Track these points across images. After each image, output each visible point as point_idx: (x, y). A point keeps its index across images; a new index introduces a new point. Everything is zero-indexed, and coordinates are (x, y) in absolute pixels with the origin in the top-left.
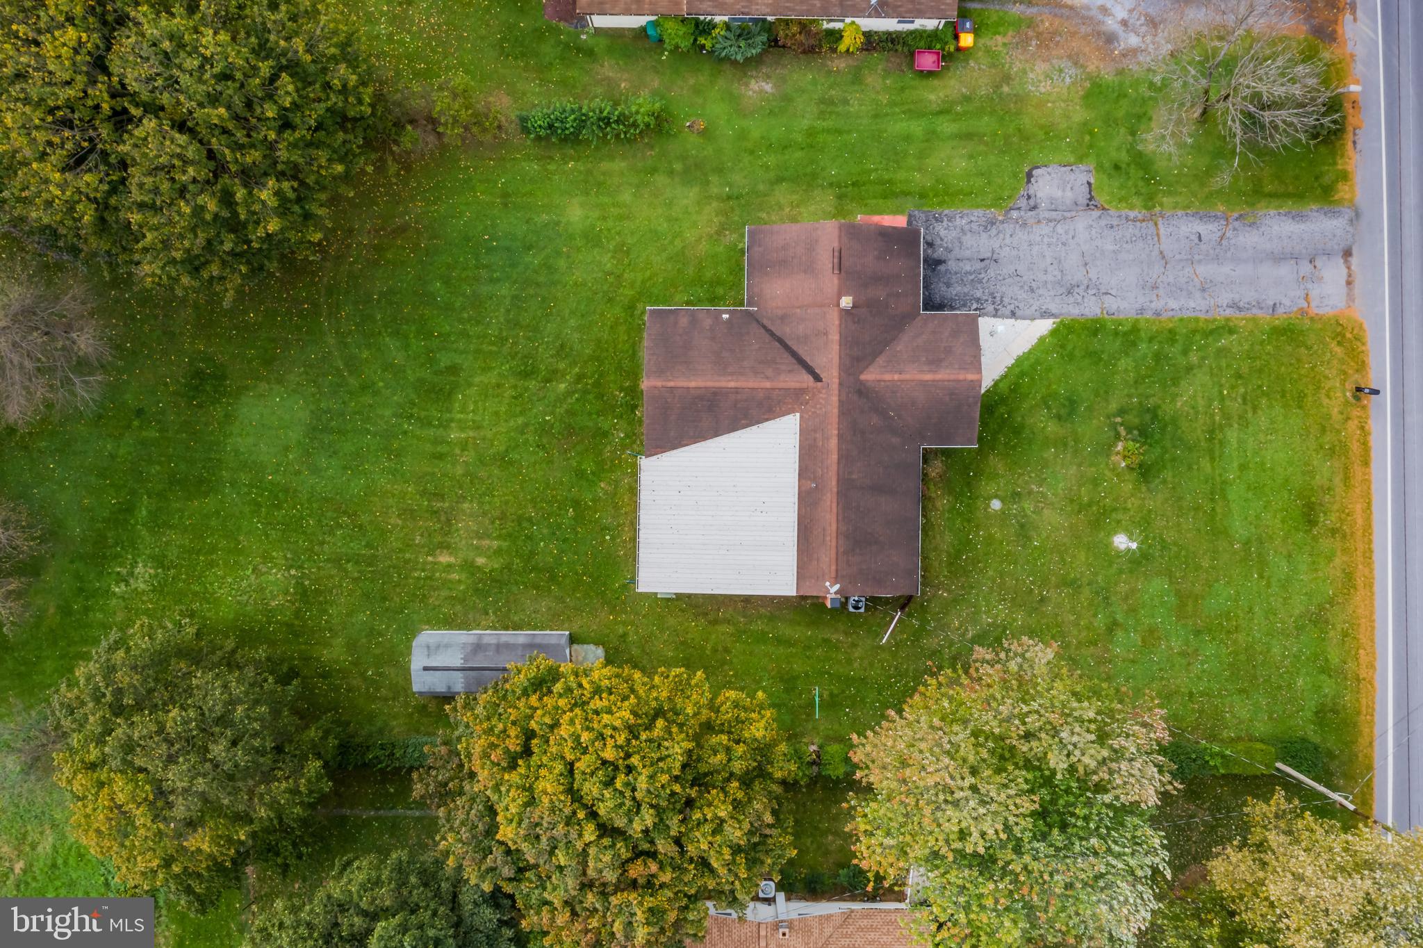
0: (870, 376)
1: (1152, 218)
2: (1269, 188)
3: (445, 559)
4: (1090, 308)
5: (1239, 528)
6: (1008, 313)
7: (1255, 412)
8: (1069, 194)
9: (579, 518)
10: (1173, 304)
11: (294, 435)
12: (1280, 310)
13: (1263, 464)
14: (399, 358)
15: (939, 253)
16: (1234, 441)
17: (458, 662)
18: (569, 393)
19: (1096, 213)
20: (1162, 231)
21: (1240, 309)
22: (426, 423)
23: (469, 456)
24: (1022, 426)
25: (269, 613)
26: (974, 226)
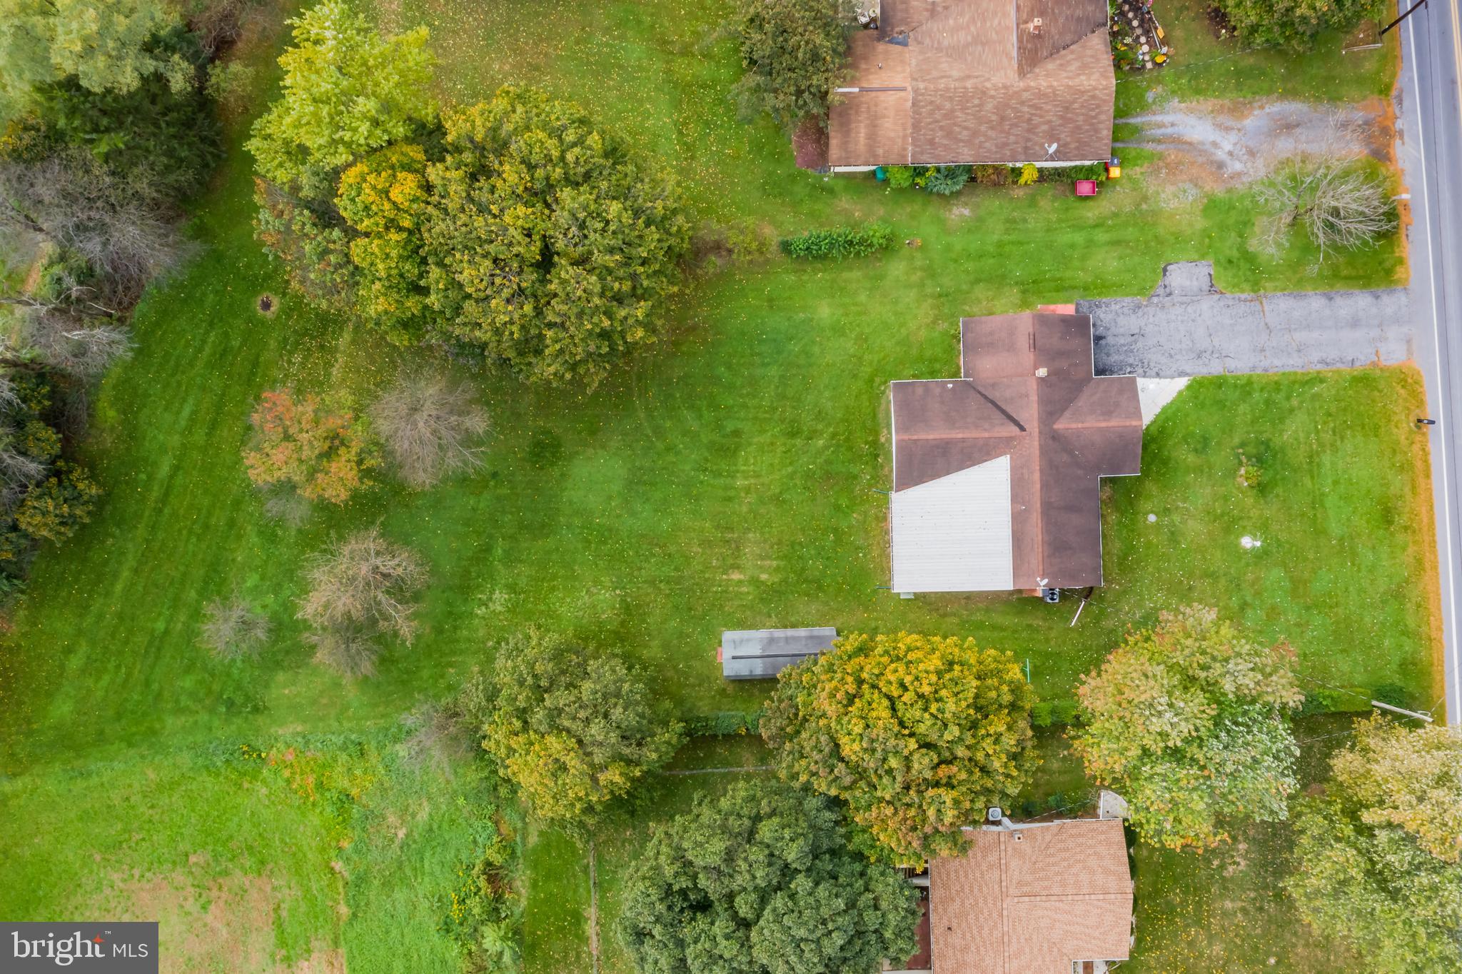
0: (1060, 425)
1: (1258, 299)
2: (1344, 273)
3: (736, 576)
4: (1215, 368)
5: (1335, 528)
7: (1342, 441)
8: (1195, 283)
9: (838, 541)
10: (1277, 362)
11: (616, 487)
12: (1357, 364)
13: (1350, 479)
14: (694, 426)
15: (1101, 331)
16: (1328, 465)
17: (758, 652)
18: (826, 447)
19: (1216, 297)
20: (1266, 308)
21: (1327, 364)
22: (718, 474)
23: (752, 498)
24: (1169, 459)
25: (600, 624)
26: (1125, 310)
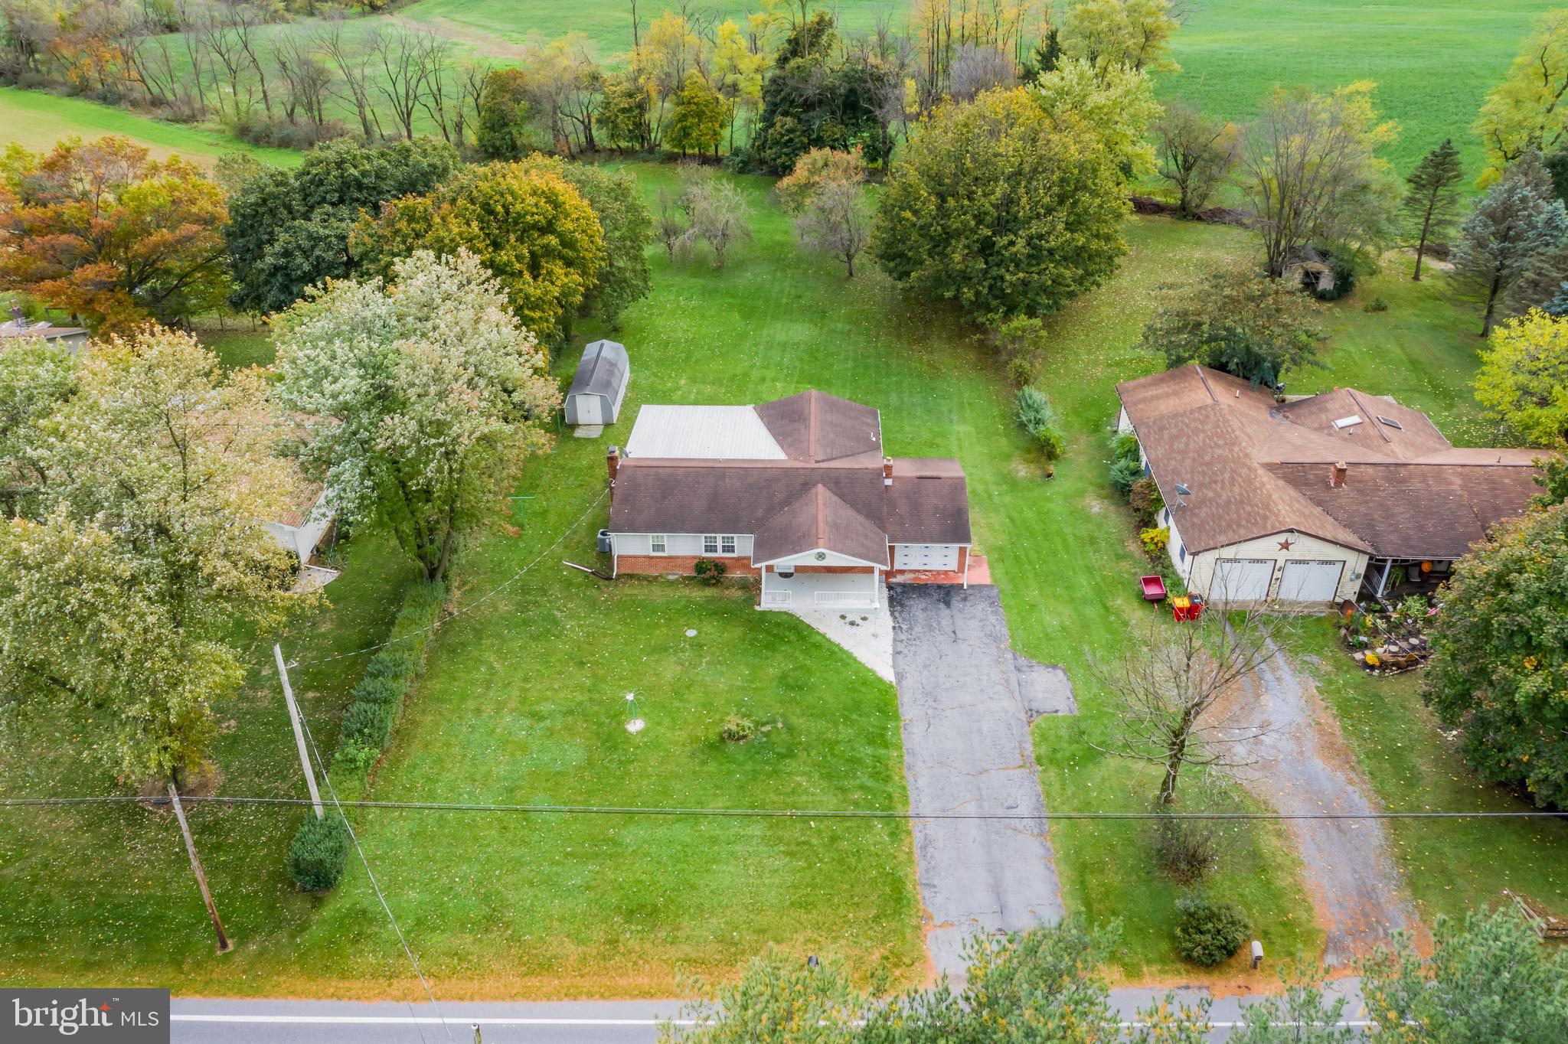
0: (822, 493)
1: (1026, 763)
4: (910, 709)
5: (631, 835)
6: (899, 649)
7: (787, 854)
8: (1040, 695)
10: (923, 782)
12: (926, 893)
13: (715, 861)
15: (956, 602)
16: (749, 831)
17: (605, 356)
19: (1023, 716)
20: (1012, 772)
21: (924, 848)
26: (990, 628)
